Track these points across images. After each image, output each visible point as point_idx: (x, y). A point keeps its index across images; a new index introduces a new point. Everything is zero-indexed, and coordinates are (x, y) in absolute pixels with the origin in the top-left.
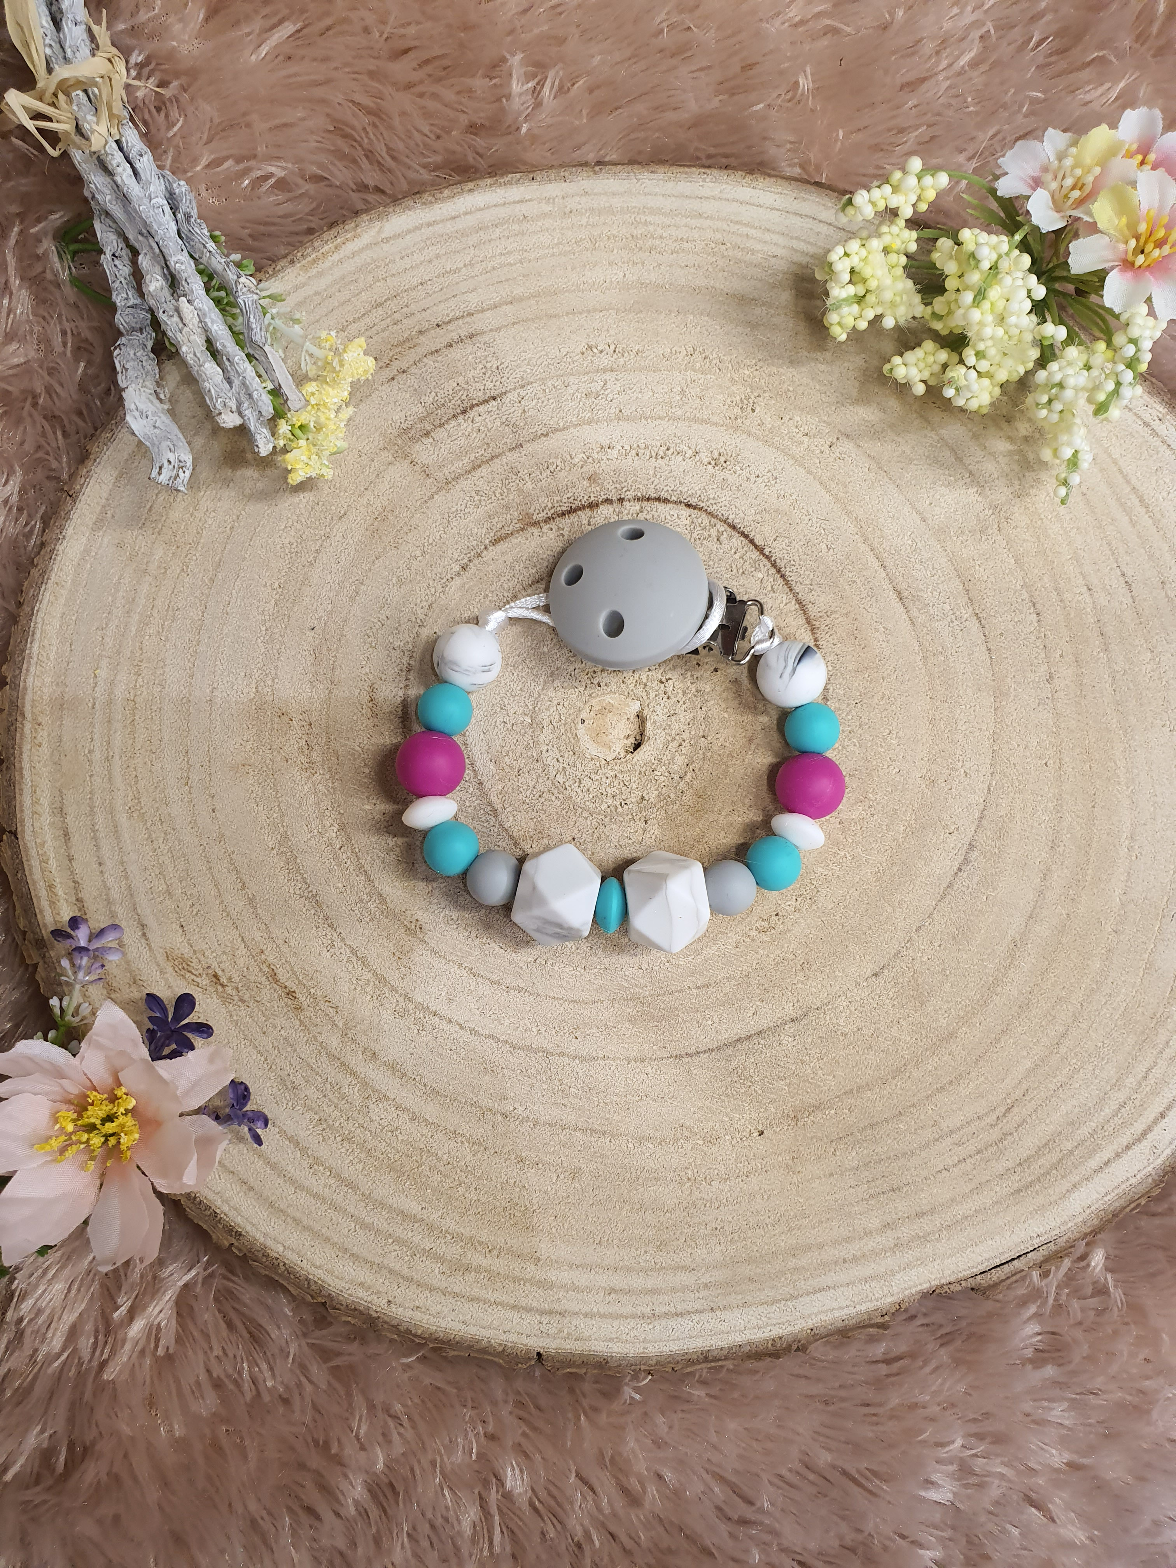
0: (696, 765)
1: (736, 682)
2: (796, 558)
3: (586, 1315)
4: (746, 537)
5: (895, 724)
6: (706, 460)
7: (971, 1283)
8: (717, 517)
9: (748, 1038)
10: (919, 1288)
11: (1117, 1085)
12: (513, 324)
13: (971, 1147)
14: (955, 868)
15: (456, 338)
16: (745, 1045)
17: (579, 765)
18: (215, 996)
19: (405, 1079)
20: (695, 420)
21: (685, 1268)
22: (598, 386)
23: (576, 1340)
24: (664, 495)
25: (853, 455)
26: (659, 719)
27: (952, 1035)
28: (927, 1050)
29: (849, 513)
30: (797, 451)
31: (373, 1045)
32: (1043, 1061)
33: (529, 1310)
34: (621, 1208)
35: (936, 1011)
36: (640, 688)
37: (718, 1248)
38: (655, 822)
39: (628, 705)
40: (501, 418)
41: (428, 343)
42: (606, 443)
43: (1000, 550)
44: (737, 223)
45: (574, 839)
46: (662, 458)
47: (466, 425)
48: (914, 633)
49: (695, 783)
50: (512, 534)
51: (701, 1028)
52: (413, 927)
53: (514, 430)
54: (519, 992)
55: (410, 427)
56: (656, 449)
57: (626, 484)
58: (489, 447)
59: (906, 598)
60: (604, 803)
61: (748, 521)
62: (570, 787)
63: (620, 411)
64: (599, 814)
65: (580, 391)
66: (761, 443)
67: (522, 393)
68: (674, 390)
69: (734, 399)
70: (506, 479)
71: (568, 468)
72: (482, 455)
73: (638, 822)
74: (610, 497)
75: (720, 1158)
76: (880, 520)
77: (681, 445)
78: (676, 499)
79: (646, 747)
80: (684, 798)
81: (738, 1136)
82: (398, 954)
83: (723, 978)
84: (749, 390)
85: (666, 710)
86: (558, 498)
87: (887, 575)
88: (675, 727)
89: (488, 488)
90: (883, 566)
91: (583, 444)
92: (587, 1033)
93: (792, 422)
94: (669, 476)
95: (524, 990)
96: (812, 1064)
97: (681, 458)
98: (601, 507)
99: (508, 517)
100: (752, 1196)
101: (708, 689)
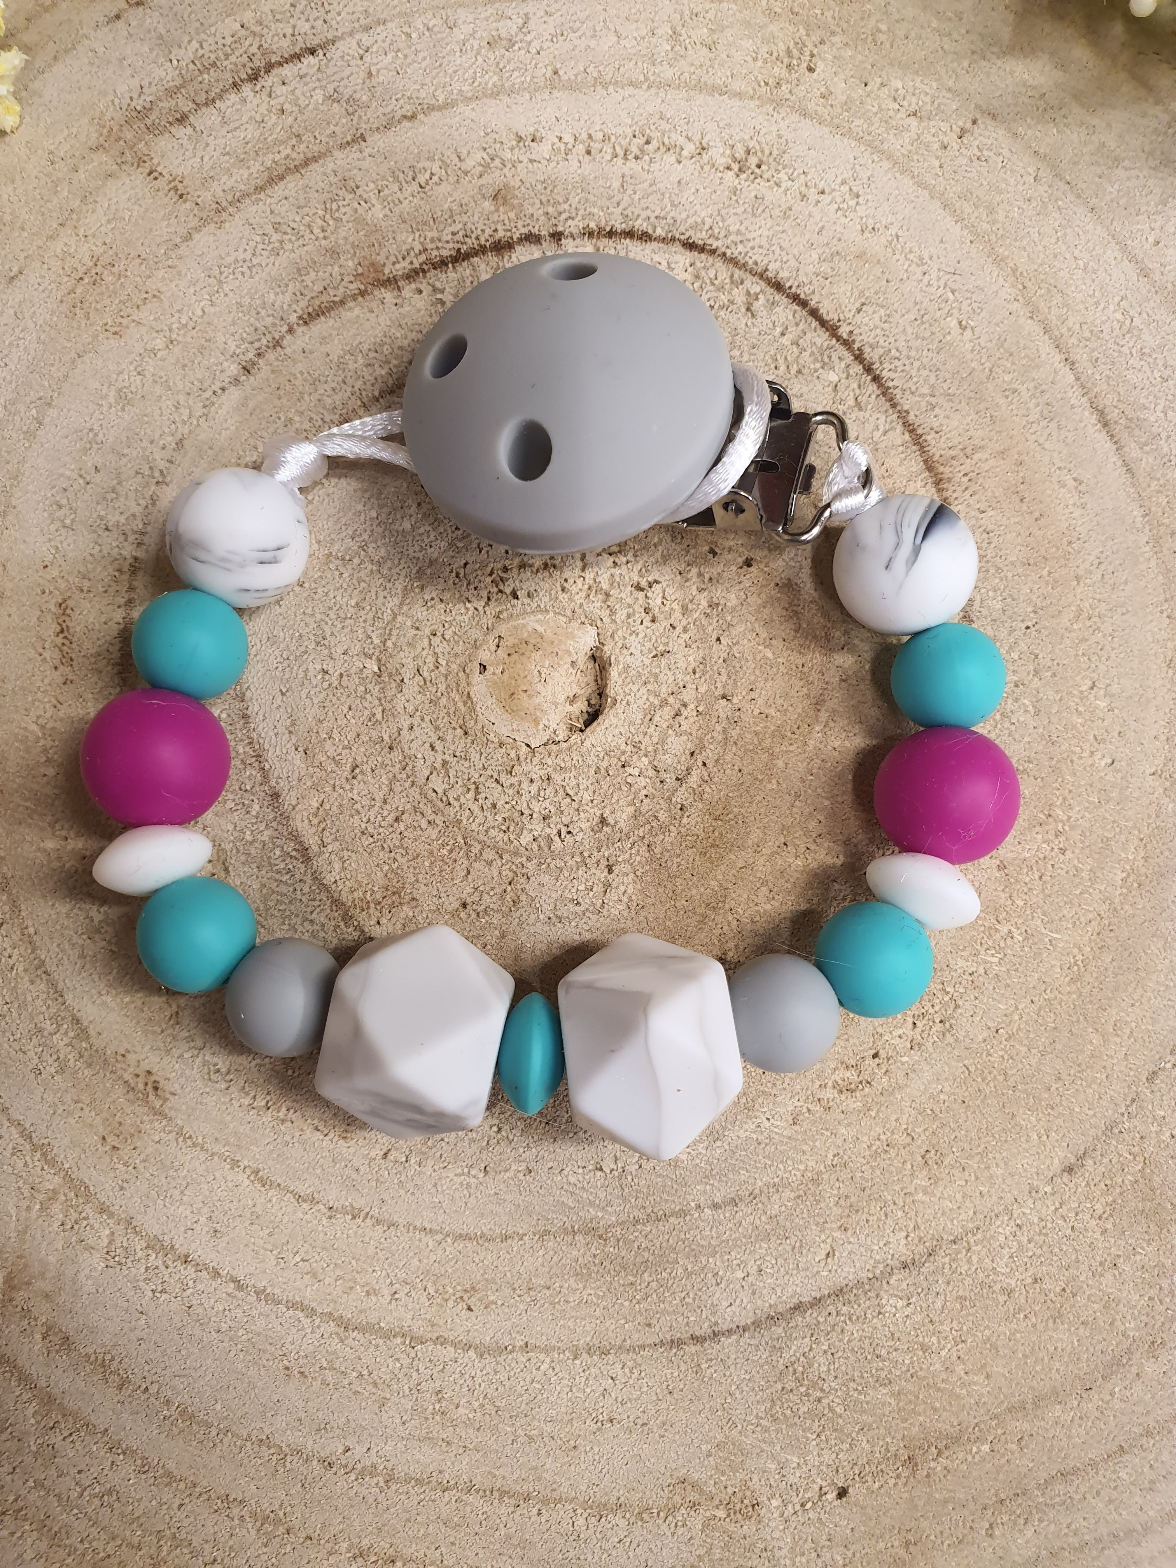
0: (709, 754)
1: (788, 587)
2: (901, 344)
4: (804, 304)
5: (1102, 668)
6: (722, 161)
8: (744, 267)
9: (816, 1302)
16: (810, 1316)
17: (475, 757)
19: (126, 1392)
20: (700, 87)
22: (511, 27)
24: (640, 225)
25: (1005, 152)
26: (635, 662)
29: (999, 261)
30: (896, 144)
31: (62, 1321)
36: (597, 601)
38: (627, 868)
39: (572, 636)
40: (323, 88)
42: (526, 132)
45: (464, 905)
46: (636, 158)
47: (255, 102)
48: (1132, 490)
49: (708, 789)
50: (342, 302)
51: (722, 1286)
52: (141, 1086)
53: (351, 110)
54: (354, 1218)
55: (148, 106)
56: (624, 143)
57: (566, 206)
58: (301, 141)
59: (1116, 422)
60: (525, 832)
61: (806, 275)
62: (457, 799)
63: (556, 73)
64: (516, 854)
65: (478, 35)
66: (827, 130)
67: (366, 39)
68: (659, 32)
69: (774, 48)
70: (333, 200)
71: (453, 179)
72: (288, 156)
73: (593, 870)
74: (535, 231)
75: (760, 1545)
76: (1061, 274)
77: (673, 135)
78: (664, 235)
79: (608, 720)
80: (685, 820)
81: (796, 1500)
82: (112, 1140)
83: (768, 1185)
84: (802, 31)
85: (648, 645)
86: (435, 234)
87: (1078, 379)
88: (667, 677)
89: (298, 219)
90: (1070, 362)
91: (482, 134)
92: (492, 1298)
93: (886, 90)
94: (650, 190)
95: (362, 1215)
96: (943, 1353)
97: (673, 159)
98: (518, 248)
99: (336, 270)
101: (733, 600)
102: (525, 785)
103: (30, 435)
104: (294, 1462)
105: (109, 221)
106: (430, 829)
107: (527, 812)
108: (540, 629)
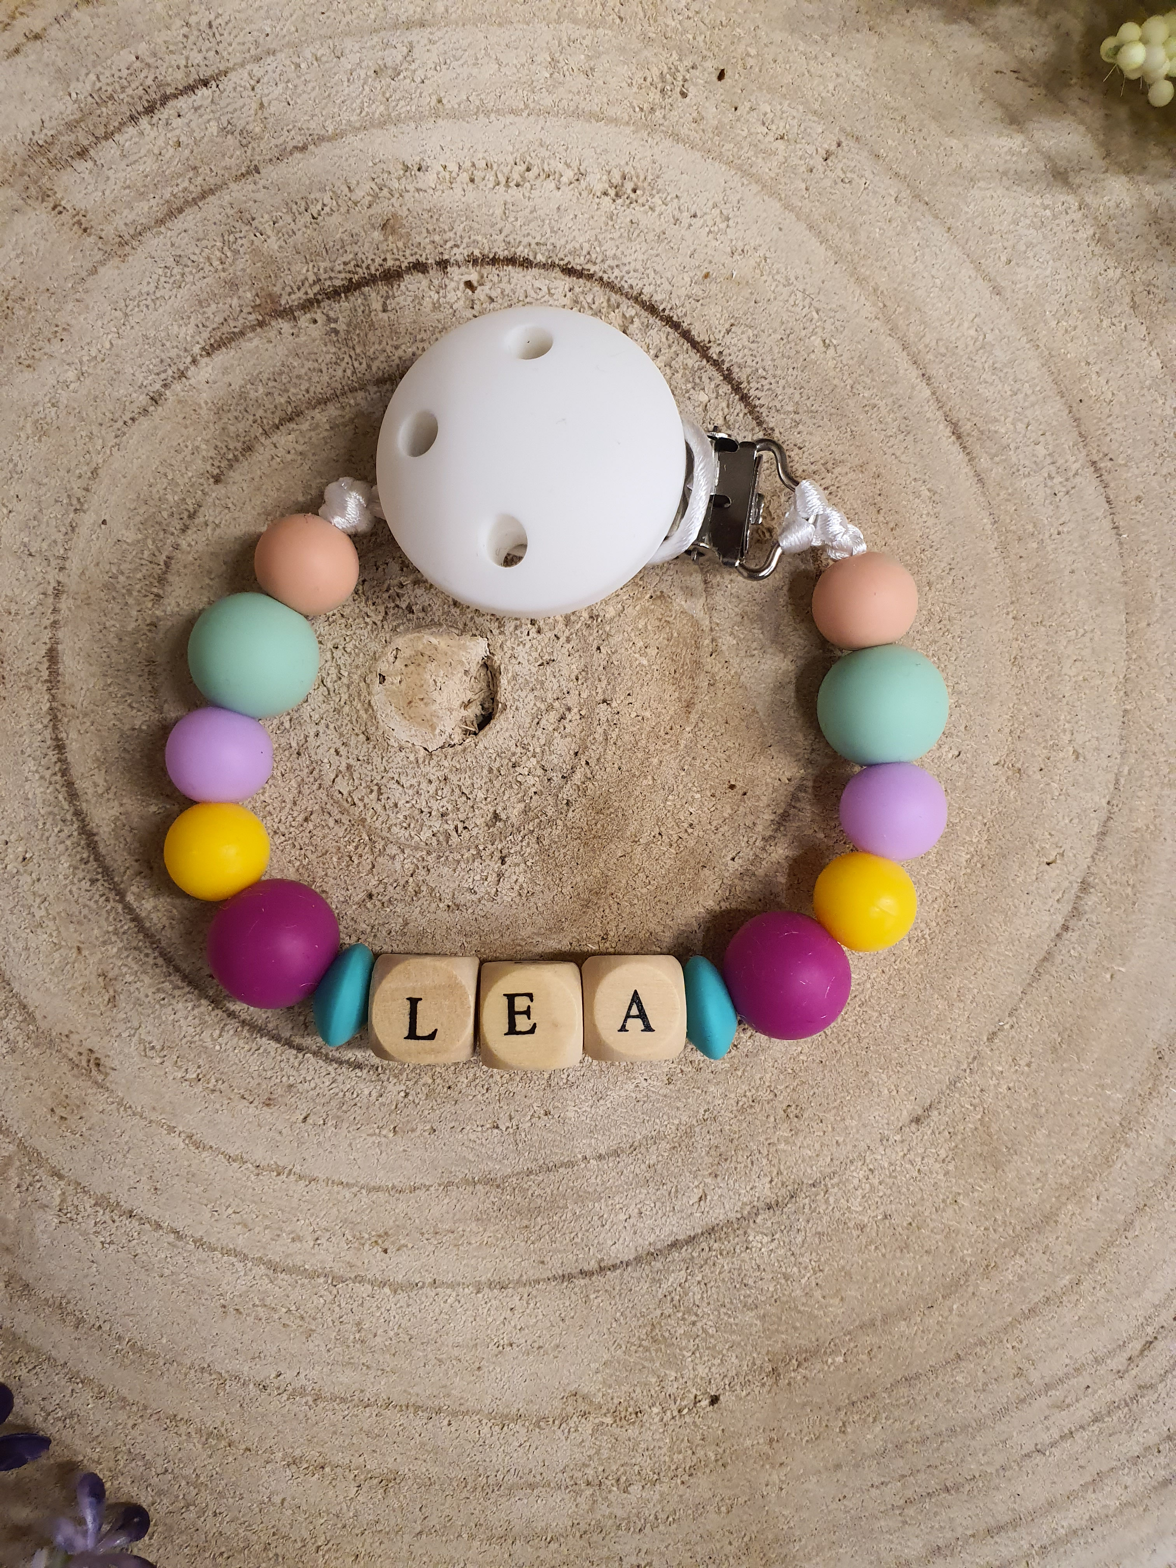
0: (592, 754)
2: (768, 363)
4: (676, 326)
6: (599, 188)
8: (620, 291)
9: (691, 1240)
13: (1082, 1411)
14: (1058, 927)
16: (685, 1252)
17: (377, 760)
19: (82, 1330)
20: (577, 114)
22: (396, 56)
24: (522, 252)
25: (868, 174)
26: (523, 670)
27: (1049, 1218)
28: (1004, 1246)
29: (860, 281)
30: (766, 168)
31: (23, 1271)
35: (1021, 1180)
38: (518, 859)
39: (465, 647)
40: (217, 120)
42: (412, 161)
43: (1136, 344)
45: (370, 896)
46: (517, 185)
47: (153, 134)
48: (982, 499)
49: (591, 785)
51: (607, 1227)
52: (84, 1063)
53: (244, 142)
54: (279, 1174)
55: (49, 140)
56: (506, 170)
57: (451, 234)
58: (197, 174)
59: (969, 435)
60: (425, 829)
61: (679, 297)
62: (362, 800)
63: (440, 101)
64: (417, 848)
65: (364, 64)
66: (698, 154)
67: (258, 72)
68: (538, 59)
69: (648, 74)
70: (230, 233)
71: (343, 209)
72: (185, 189)
73: (488, 862)
74: (422, 259)
75: (643, 1446)
76: (919, 292)
77: (552, 162)
78: (544, 260)
79: (499, 723)
80: (570, 814)
81: (674, 1408)
82: (60, 1111)
83: (646, 1138)
84: (675, 56)
85: (535, 654)
86: (327, 264)
87: (934, 393)
88: (552, 684)
89: (197, 251)
90: (926, 377)
91: (371, 164)
92: (402, 1242)
93: (754, 114)
94: (531, 217)
95: (286, 1171)
96: (803, 1281)
97: (553, 186)
98: (407, 277)
99: (235, 302)
100: (700, 1507)
101: (611, 612)
102: (424, 785)
104: (232, 1386)
105: (18, 256)
106: (336, 827)
107: (426, 810)
108: (434, 641)
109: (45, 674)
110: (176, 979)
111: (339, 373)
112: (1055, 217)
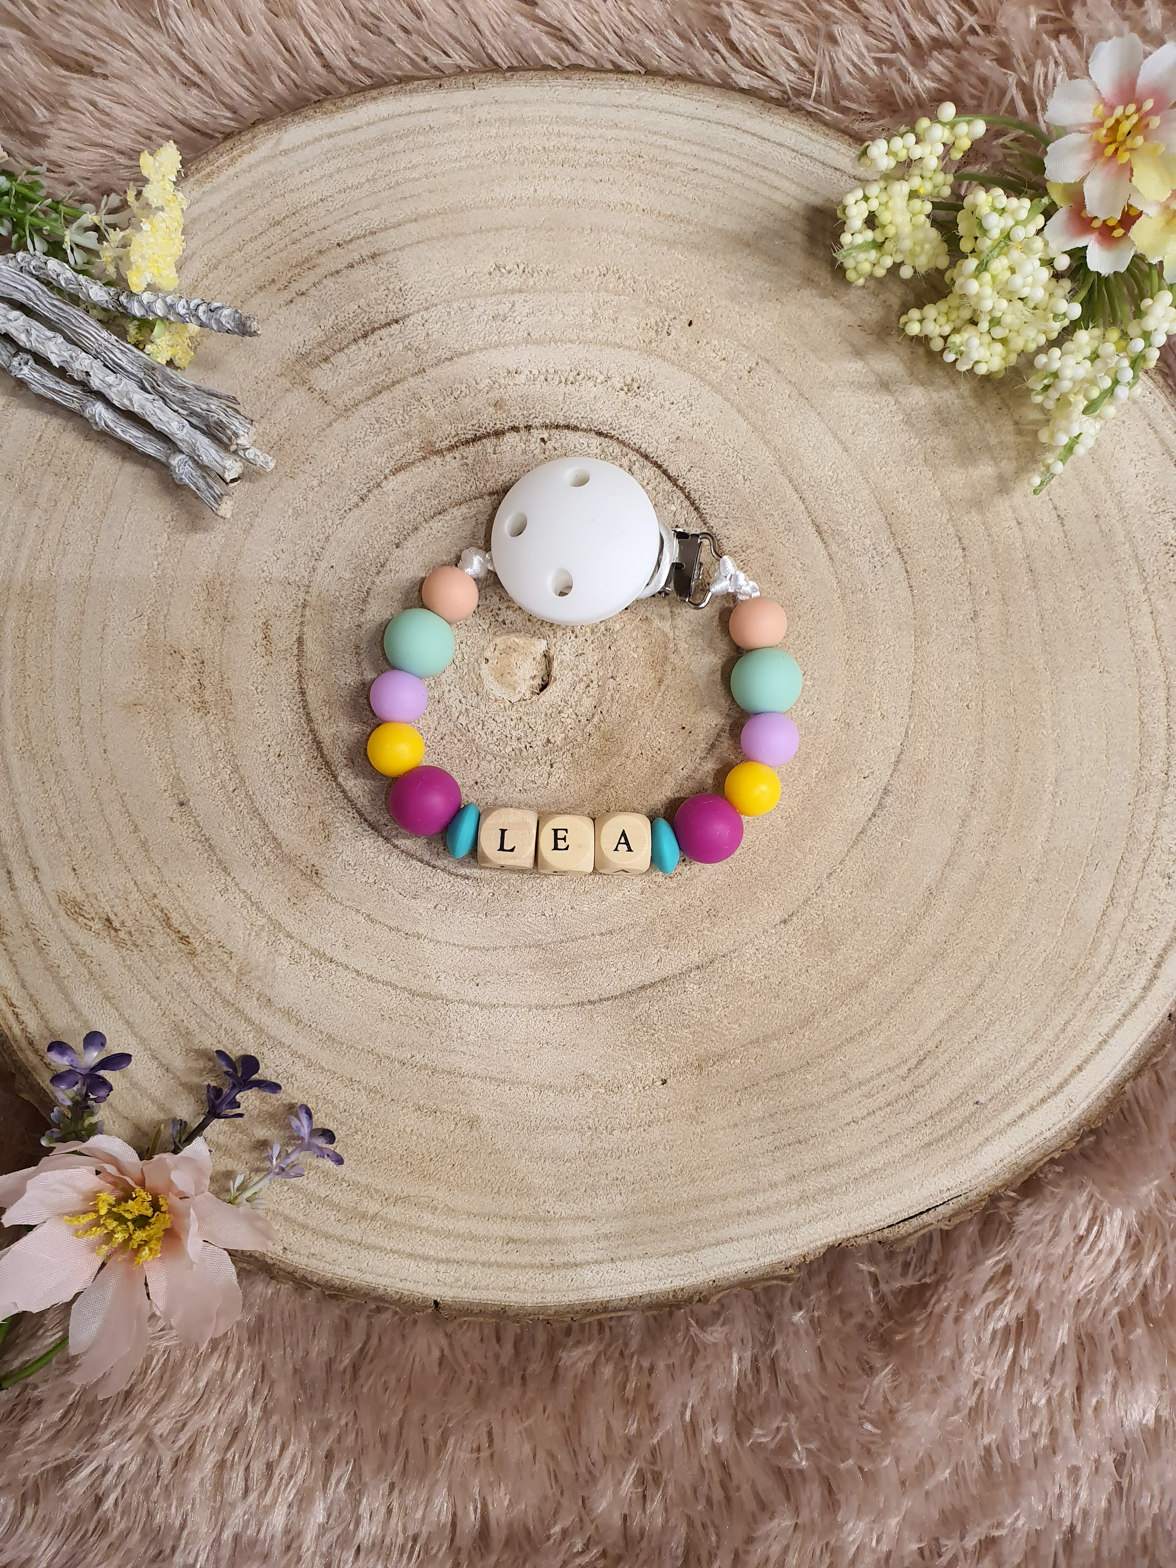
0: (604, 707)
1: (646, 620)
2: (711, 489)
3: (483, 1264)
4: (659, 467)
6: (618, 386)
7: (878, 1236)
8: (628, 446)
9: (653, 985)
10: (825, 1241)
11: (1034, 1038)
12: (418, 243)
13: (881, 1099)
14: (869, 814)
15: (357, 258)
16: (649, 992)
17: (482, 707)
18: (107, 940)
19: (301, 1026)
20: (607, 343)
21: (585, 1218)
22: (505, 308)
23: (474, 1289)
24: (573, 422)
25: (773, 381)
26: (567, 659)
27: (863, 984)
28: (836, 999)
29: (767, 443)
30: (713, 376)
31: (267, 992)
32: (957, 1012)
33: (426, 1258)
34: (520, 1157)
35: (846, 960)
37: (619, 1198)
38: (560, 765)
39: (534, 645)
40: (403, 342)
41: (328, 263)
42: (512, 368)
43: (926, 482)
44: (655, 133)
45: (477, 783)
46: (572, 383)
47: (366, 349)
48: (832, 569)
49: (603, 725)
50: (413, 463)
52: (309, 873)
53: (417, 355)
54: (418, 939)
55: (308, 352)
56: (566, 375)
57: (534, 411)
58: (391, 372)
59: (825, 532)
60: (508, 746)
61: (662, 451)
62: (473, 728)
63: (529, 335)
64: (503, 757)
65: (487, 313)
66: (676, 368)
67: (426, 316)
68: (586, 312)
69: (648, 322)
70: (408, 406)
71: (472, 394)
72: (383, 380)
73: (543, 766)
74: (517, 424)
75: (622, 1107)
76: (800, 450)
77: (592, 371)
78: (585, 427)
79: (552, 688)
80: (591, 741)
81: (641, 1085)
82: (293, 900)
83: (628, 924)
84: (664, 312)
85: (573, 650)
86: (463, 425)
87: (806, 508)
88: (583, 667)
89: (389, 415)
90: (802, 498)
91: (489, 369)
92: (488, 980)
93: (709, 346)
94: (579, 402)
95: (423, 937)
97: (592, 384)
98: (508, 434)
99: (410, 445)
100: (654, 1146)
101: (617, 627)
102: (508, 722)
103: (246, 531)
104: (386, 1062)
105: (288, 415)
106: (458, 743)
107: (509, 736)
108: (517, 641)
109: (296, 652)
110: (365, 826)
111: (468, 488)
112: (881, 408)
